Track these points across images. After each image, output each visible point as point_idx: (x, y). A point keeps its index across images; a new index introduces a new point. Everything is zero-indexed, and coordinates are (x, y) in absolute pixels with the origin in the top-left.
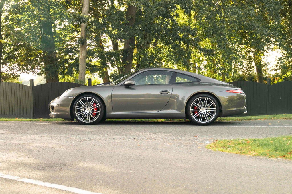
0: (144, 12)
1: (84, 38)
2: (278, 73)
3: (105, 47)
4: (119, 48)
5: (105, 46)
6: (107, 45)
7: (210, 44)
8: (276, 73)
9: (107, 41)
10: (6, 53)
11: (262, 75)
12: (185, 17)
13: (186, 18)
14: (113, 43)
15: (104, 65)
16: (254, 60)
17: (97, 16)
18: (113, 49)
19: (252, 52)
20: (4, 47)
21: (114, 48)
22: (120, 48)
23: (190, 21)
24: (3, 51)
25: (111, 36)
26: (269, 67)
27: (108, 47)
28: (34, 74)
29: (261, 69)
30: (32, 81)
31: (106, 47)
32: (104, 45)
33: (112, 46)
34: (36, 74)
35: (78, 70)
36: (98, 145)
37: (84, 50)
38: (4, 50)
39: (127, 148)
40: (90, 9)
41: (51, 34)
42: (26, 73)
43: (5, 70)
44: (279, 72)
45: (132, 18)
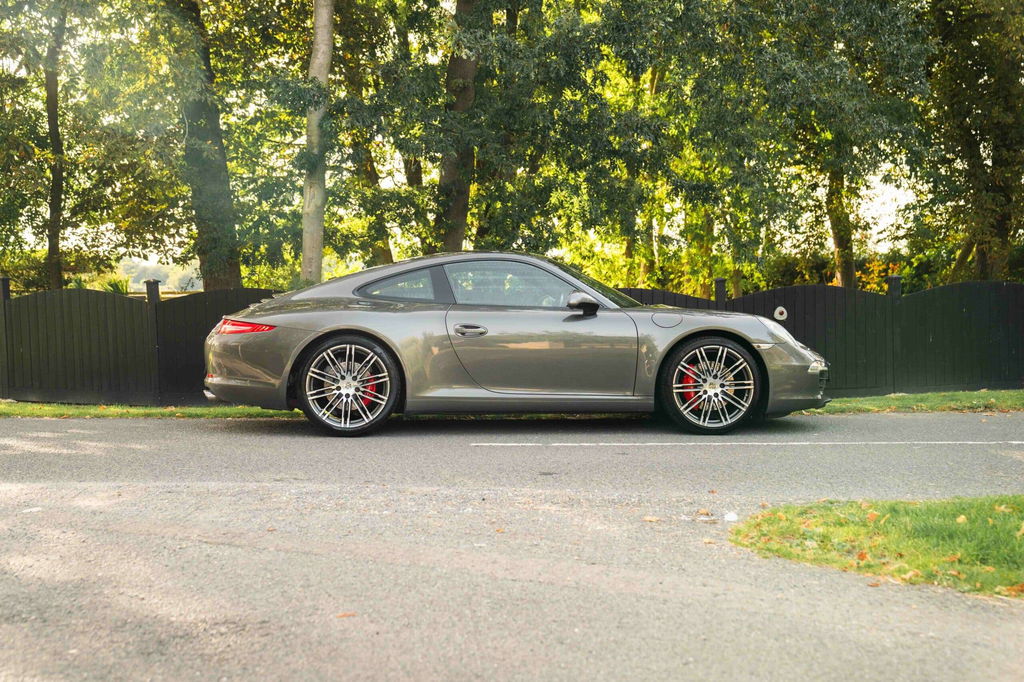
0: (501, 69)
1: (316, 151)
2: (899, 250)
3: (380, 175)
4: (423, 175)
5: (381, 172)
6: (388, 167)
7: (698, 163)
8: (892, 250)
9: (388, 157)
10: (76, 193)
11: (851, 254)
12: (623, 81)
13: (624, 84)
14: (407, 163)
15: (379, 231)
16: (830, 211)
17: (355, 82)
18: (405, 181)
19: (824, 186)
20: (70, 174)
21: (407, 178)
22: (426, 180)
23: (638, 95)
24: (64, 185)
25: (400, 146)
26: (874, 231)
27: (390, 174)
28: (164, 260)
29: (849, 240)
30: (153, 286)
31: (385, 175)
32: (380, 167)
33: (403, 170)
34: (170, 260)
35: (298, 249)
36: (363, 527)
37: (317, 186)
38: (68, 183)
39: (462, 541)
40: (335, 60)
41: (217, 134)
42: (139, 256)
43: (71, 247)
44: (903, 247)
45: (465, 88)
